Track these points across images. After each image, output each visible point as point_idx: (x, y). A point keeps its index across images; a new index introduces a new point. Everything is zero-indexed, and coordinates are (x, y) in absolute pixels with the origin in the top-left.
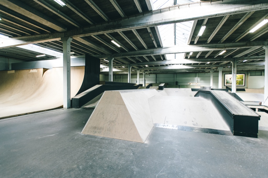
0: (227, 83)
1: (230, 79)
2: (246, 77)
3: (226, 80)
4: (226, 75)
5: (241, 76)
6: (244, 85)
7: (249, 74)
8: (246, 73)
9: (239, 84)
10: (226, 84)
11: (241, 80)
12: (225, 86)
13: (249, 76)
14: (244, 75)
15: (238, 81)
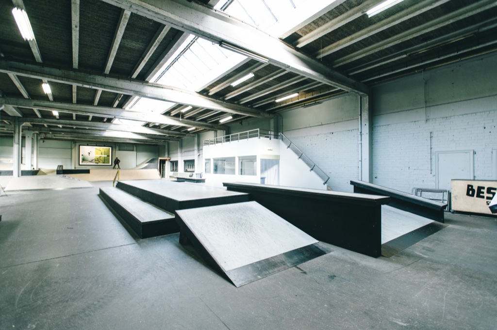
0: (84, 160)
1: (89, 153)
2: (114, 151)
3: (82, 155)
4: (81, 147)
5: (106, 151)
6: (110, 164)
7: (117, 148)
8: (114, 146)
9: (104, 163)
10: (82, 162)
11: (106, 156)
12: (79, 165)
13: (117, 151)
14: (111, 148)
15: (101, 158)
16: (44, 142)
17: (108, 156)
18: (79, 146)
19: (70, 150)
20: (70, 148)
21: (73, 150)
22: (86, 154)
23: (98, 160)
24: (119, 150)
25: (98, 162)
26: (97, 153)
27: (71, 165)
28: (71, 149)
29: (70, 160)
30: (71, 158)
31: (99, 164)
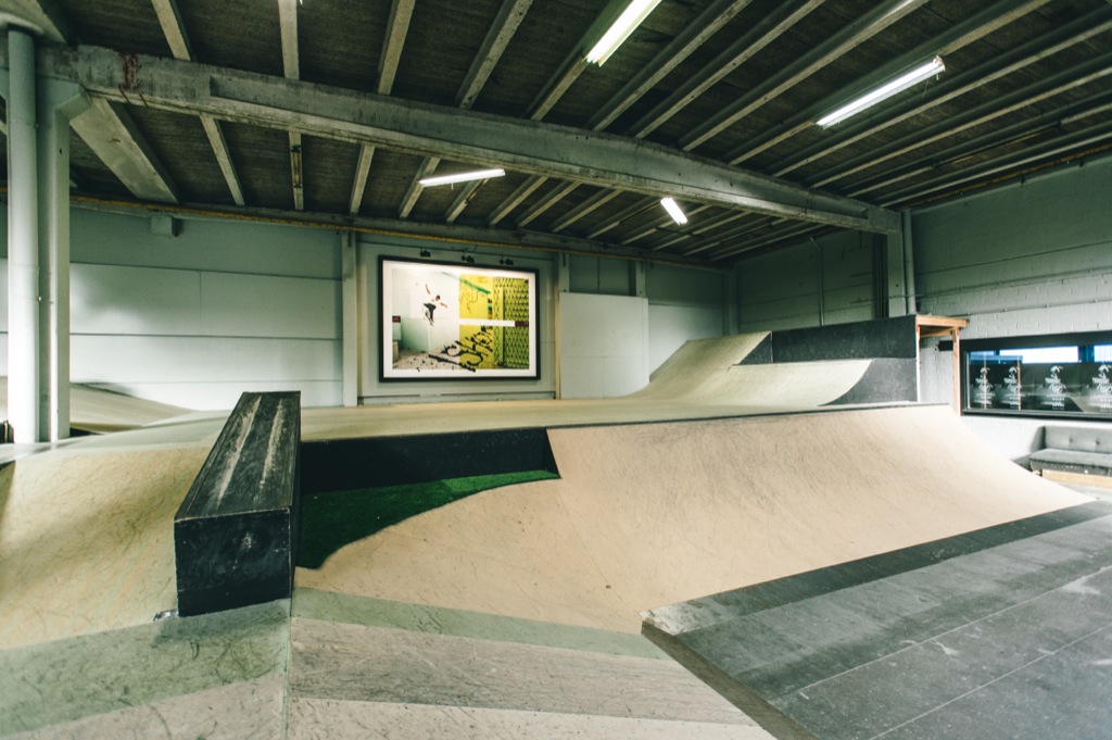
0: (404, 348)
1: (431, 308)
2: (548, 298)
3: (396, 319)
4: (388, 266)
5: (510, 292)
6: (531, 372)
7: (564, 279)
8: (546, 266)
9: (502, 365)
10: (396, 360)
11: (511, 323)
12: (382, 379)
13: (562, 295)
14: (531, 278)
15: (490, 336)
16: (178, 228)
17: (522, 324)
18: (381, 259)
19: (332, 284)
20: (329, 272)
21: (349, 287)
22: (417, 313)
23: (471, 348)
24: (573, 290)
25: (474, 359)
26: (467, 310)
27: (340, 381)
28: (339, 279)
29: (329, 347)
30: (339, 340)
31: (480, 373)
